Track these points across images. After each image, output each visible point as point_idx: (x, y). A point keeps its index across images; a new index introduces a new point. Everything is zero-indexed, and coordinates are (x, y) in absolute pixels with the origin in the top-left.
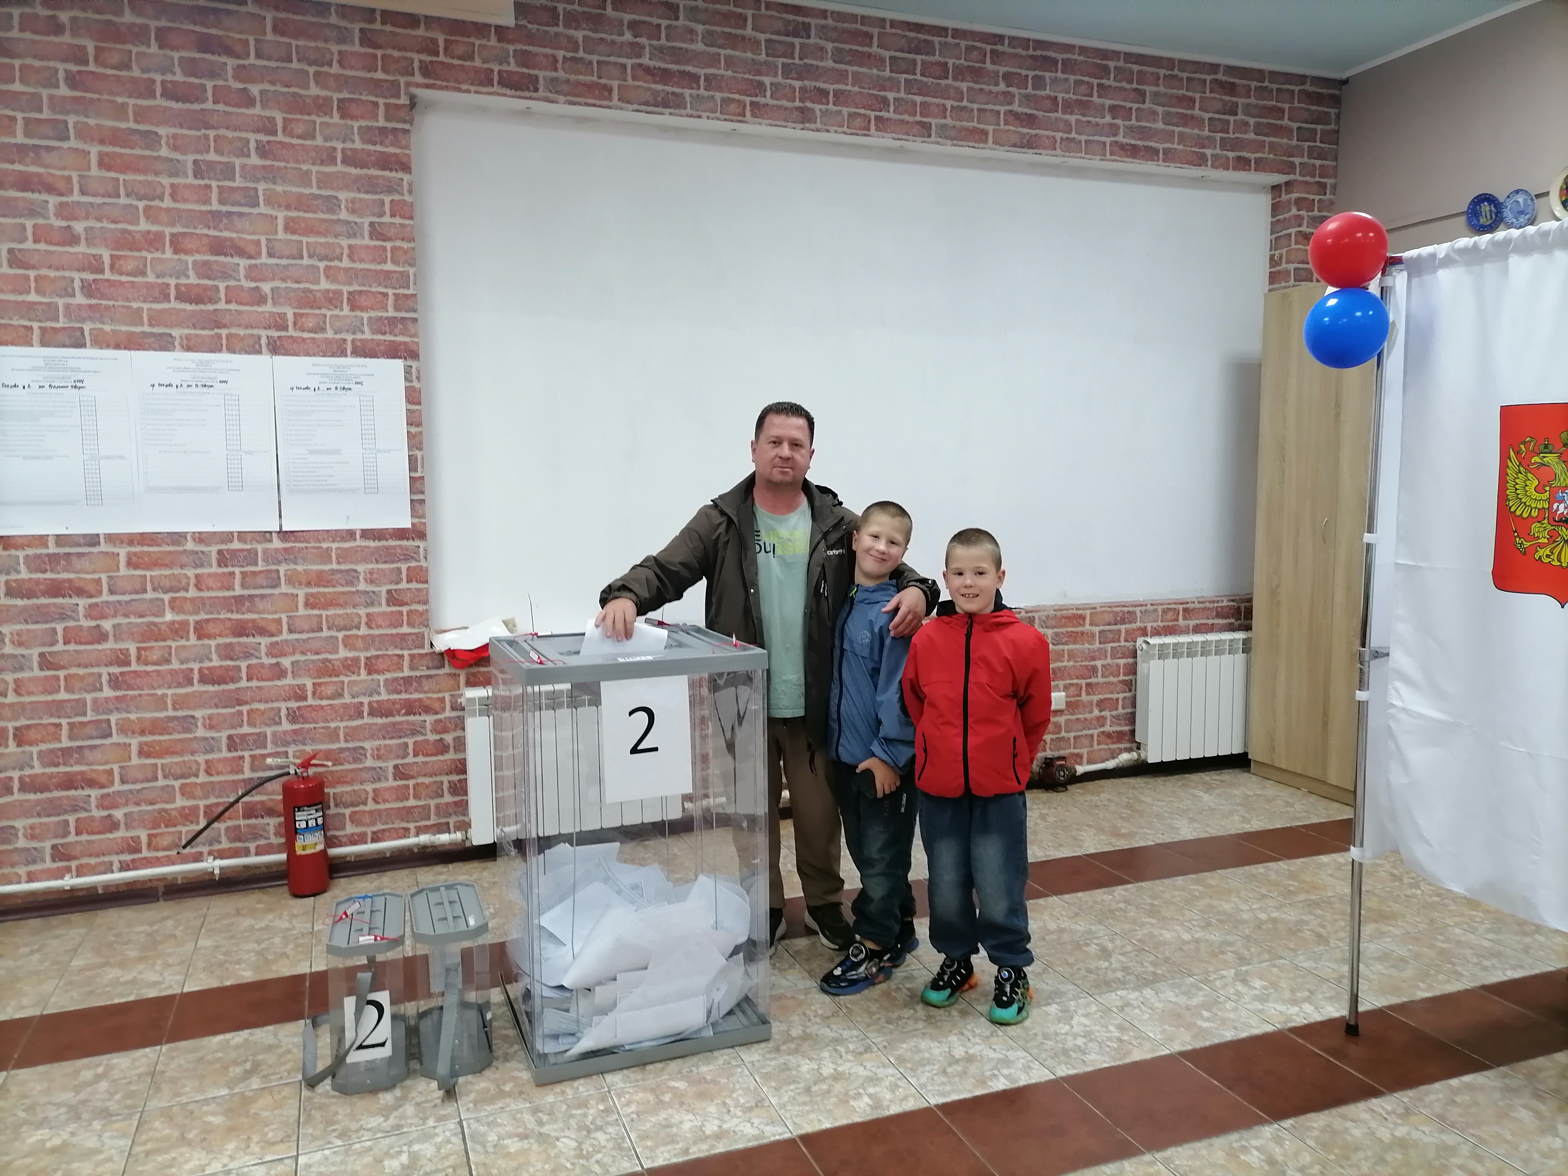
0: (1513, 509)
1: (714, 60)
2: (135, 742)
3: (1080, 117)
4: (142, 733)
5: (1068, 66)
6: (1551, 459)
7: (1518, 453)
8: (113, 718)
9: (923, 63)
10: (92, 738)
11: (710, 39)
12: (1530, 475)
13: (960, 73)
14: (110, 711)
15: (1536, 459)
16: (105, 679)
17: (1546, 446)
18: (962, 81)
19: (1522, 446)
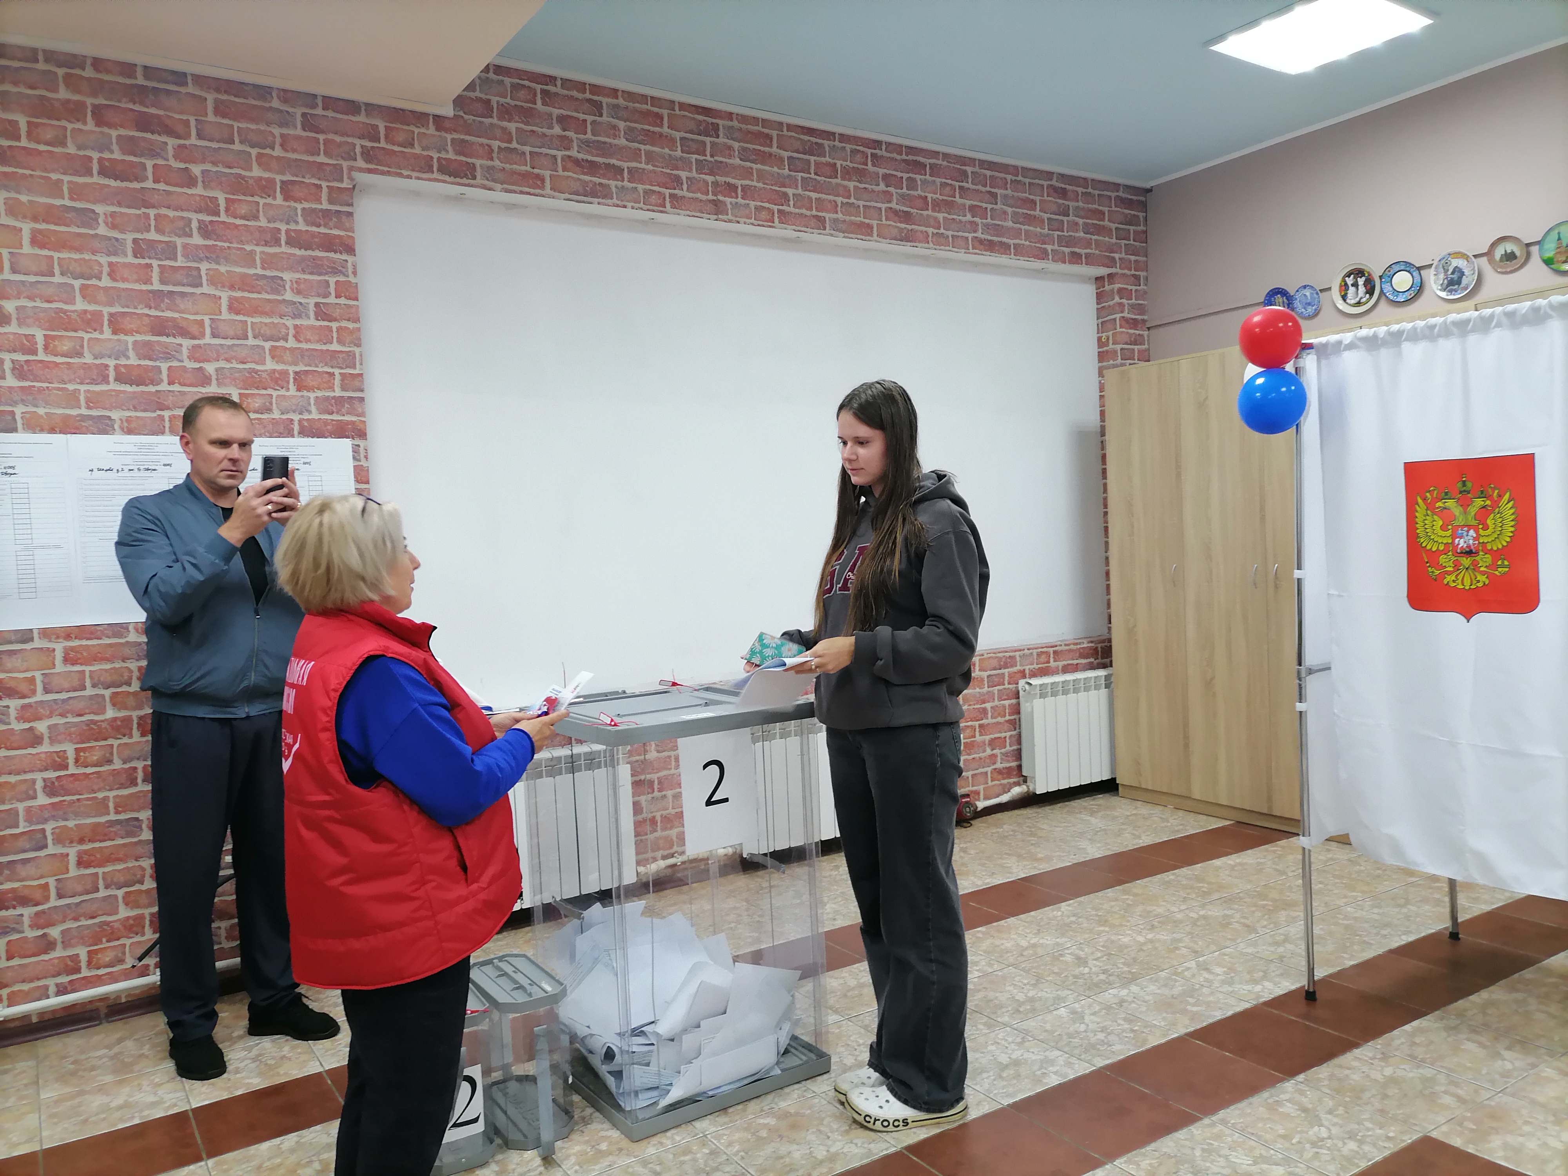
0: (1424, 545)
1: (635, 155)
2: (72, 852)
3: (946, 215)
4: (81, 841)
5: (935, 170)
6: (1451, 503)
7: (1424, 500)
8: (49, 827)
9: (817, 164)
10: (25, 851)
11: (631, 134)
12: (1436, 517)
13: (847, 174)
14: (45, 821)
15: (1439, 504)
16: (39, 785)
17: (1446, 494)
18: (850, 180)
19: (1428, 494)
